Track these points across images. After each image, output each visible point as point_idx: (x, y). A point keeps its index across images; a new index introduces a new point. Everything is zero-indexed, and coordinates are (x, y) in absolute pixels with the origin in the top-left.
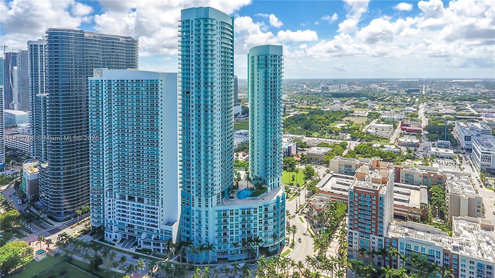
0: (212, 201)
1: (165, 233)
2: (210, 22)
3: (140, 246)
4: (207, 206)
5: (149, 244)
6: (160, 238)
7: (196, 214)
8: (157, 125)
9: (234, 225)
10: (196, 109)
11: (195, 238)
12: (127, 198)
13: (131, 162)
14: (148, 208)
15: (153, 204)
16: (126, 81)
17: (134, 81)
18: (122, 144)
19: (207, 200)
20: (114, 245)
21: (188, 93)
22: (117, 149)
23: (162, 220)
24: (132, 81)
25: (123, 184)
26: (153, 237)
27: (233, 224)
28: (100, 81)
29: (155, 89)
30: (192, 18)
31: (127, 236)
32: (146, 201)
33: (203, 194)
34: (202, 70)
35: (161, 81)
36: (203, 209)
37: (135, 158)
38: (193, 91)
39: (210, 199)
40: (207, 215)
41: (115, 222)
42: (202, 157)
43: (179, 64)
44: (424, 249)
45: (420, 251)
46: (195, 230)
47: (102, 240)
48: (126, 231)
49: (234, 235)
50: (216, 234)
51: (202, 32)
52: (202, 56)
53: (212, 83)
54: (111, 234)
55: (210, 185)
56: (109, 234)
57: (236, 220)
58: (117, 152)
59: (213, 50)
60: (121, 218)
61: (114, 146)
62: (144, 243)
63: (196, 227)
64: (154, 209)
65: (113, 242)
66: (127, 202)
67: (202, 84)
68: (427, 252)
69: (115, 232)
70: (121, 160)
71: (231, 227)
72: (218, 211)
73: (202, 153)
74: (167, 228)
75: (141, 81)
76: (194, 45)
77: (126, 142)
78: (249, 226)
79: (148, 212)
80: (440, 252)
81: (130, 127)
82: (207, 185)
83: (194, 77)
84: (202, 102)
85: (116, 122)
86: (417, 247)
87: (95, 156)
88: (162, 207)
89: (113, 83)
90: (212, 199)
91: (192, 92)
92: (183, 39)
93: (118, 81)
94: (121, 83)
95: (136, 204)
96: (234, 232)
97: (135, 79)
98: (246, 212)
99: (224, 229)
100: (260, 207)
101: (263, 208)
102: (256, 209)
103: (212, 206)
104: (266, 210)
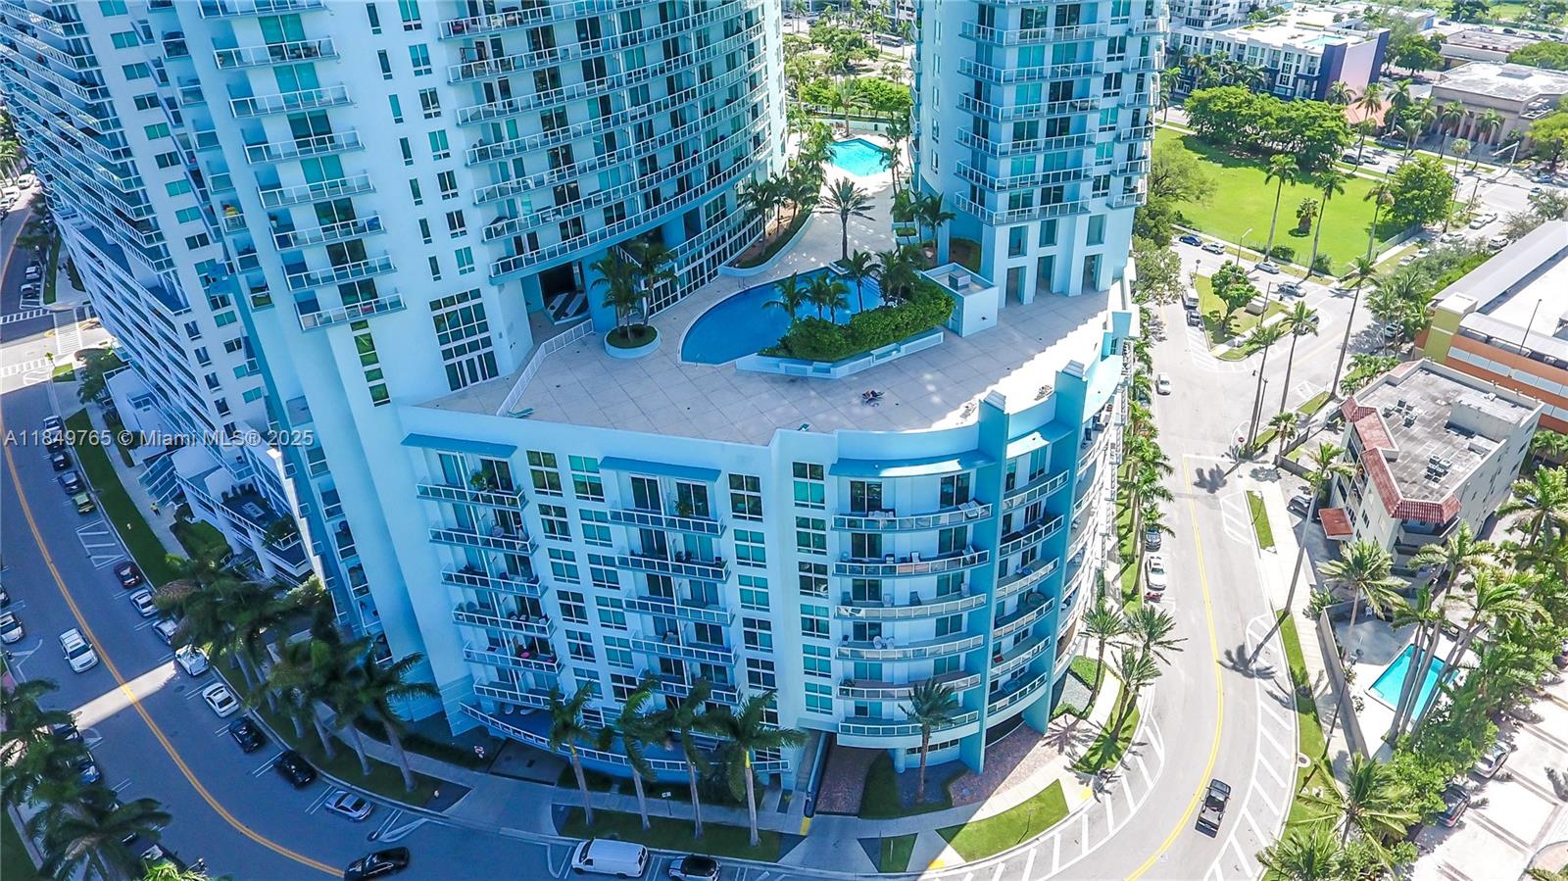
3: (187, 510)
5: (211, 512)
26: (214, 487)
32: (131, 265)
49: (595, 629)
62: (198, 501)
64: (166, 321)
100: (800, 470)
101: (836, 490)
102: (754, 483)
103: (380, 396)
104: (865, 500)
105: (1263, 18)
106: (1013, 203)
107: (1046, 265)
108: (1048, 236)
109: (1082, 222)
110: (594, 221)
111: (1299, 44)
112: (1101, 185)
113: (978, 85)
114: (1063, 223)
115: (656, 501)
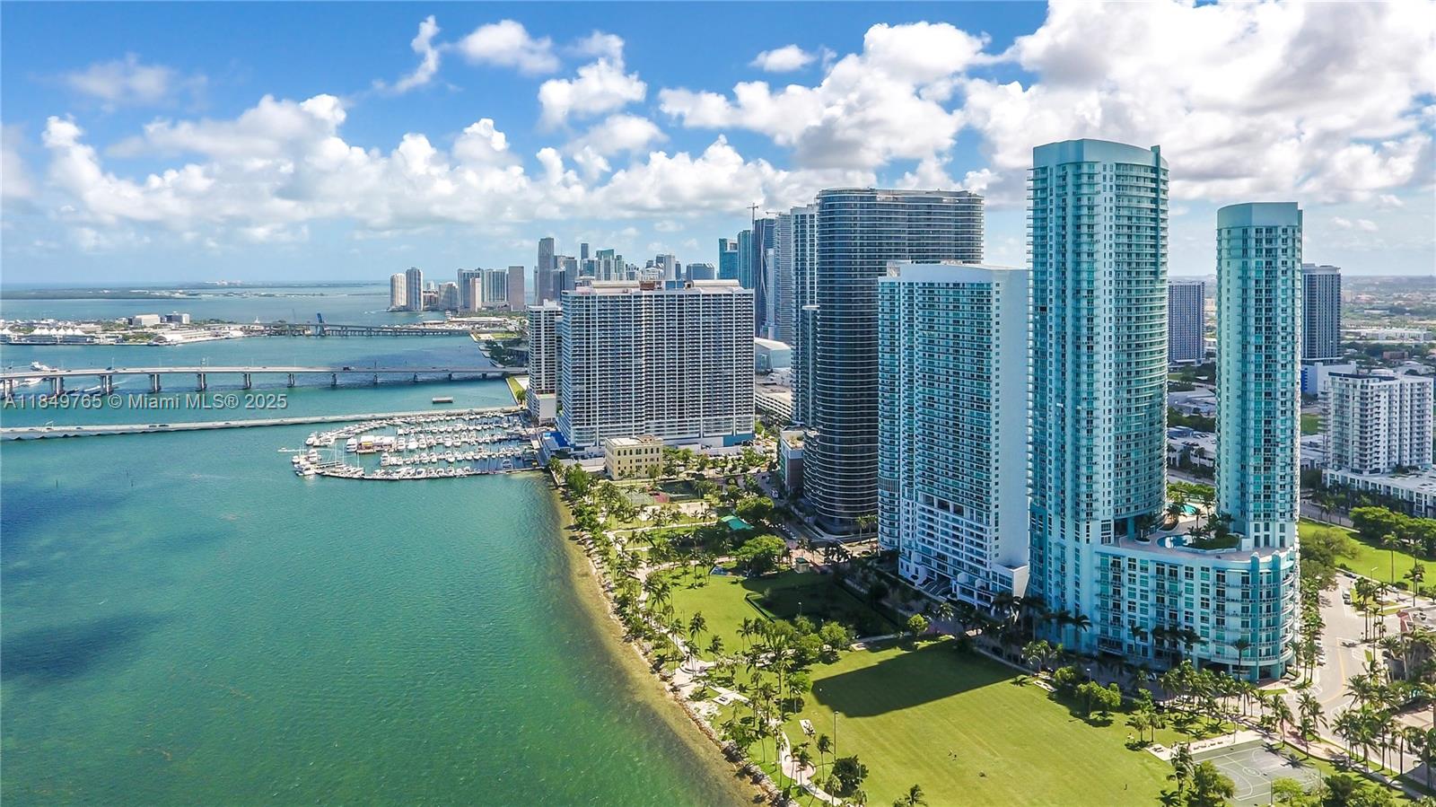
0: (1088, 532)
1: (1001, 581)
2: (1086, 169)
3: (955, 596)
4: (1077, 539)
5: (971, 594)
6: (991, 589)
7: (1055, 552)
8: (988, 370)
9: (1138, 594)
10: (1057, 343)
11: (1053, 598)
12: (936, 504)
13: (942, 436)
14: (972, 526)
15: (980, 521)
16: (936, 286)
17: (951, 286)
18: (930, 402)
19: (1077, 527)
20: (913, 584)
21: (1043, 309)
22: (920, 409)
23: (997, 555)
24: (948, 284)
25: (930, 476)
26: (978, 583)
27: (1134, 589)
28: (897, 284)
29: (985, 302)
30: (1052, 164)
31: (936, 575)
32: (967, 513)
33: (1068, 512)
34: (1069, 265)
35: (998, 285)
36: (1069, 542)
37: (951, 430)
38: (1052, 305)
39: (1083, 526)
40: (1077, 557)
41: (917, 545)
42: (1069, 439)
43: (1029, 252)
46: (1053, 582)
47: (895, 572)
48: (934, 564)
49: (1138, 614)
50: (1097, 601)
51: (1070, 189)
52: (1070, 238)
53: (1091, 292)
54: (908, 564)
55: (1083, 497)
56: (905, 563)
57: (1144, 583)
58: (921, 416)
59: (1092, 225)
60: (927, 538)
61: (916, 405)
62: (963, 591)
63: (1055, 579)
64: (981, 529)
65: (912, 580)
66: (935, 511)
67: (1069, 293)
69: (916, 563)
70: (927, 431)
71: (1132, 595)
72: (1103, 554)
73: (1069, 430)
74: (1002, 570)
75: (961, 286)
76: (1053, 216)
77: (936, 399)
78: (1174, 602)
79: (972, 534)
81: (943, 371)
82: (1078, 495)
83: (1053, 279)
84: (1069, 330)
85: (921, 361)
87: (887, 421)
88: (996, 529)
89: (916, 287)
90: (1088, 527)
91: (1051, 309)
92: (1036, 204)
93: (924, 284)
94: (930, 288)
95: (951, 516)
96: (1138, 607)
97: (951, 281)
98: (1168, 570)
99: (1114, 593)
100: (1203, 569)
101: (1213, 574)
102: (1192, 569)
103: (1088, 540)
104: (1221, 578)
105: (1404, 472)
106: (1255, 516)
107: (1267, 537)
108: (1267, 529)
109: (1278, 525)
110: (1132, 510)
111: (1427, 489)
112: (1283, 515)
113: (1242, 484)
114: (1271, 524)
115: (1163, 573)
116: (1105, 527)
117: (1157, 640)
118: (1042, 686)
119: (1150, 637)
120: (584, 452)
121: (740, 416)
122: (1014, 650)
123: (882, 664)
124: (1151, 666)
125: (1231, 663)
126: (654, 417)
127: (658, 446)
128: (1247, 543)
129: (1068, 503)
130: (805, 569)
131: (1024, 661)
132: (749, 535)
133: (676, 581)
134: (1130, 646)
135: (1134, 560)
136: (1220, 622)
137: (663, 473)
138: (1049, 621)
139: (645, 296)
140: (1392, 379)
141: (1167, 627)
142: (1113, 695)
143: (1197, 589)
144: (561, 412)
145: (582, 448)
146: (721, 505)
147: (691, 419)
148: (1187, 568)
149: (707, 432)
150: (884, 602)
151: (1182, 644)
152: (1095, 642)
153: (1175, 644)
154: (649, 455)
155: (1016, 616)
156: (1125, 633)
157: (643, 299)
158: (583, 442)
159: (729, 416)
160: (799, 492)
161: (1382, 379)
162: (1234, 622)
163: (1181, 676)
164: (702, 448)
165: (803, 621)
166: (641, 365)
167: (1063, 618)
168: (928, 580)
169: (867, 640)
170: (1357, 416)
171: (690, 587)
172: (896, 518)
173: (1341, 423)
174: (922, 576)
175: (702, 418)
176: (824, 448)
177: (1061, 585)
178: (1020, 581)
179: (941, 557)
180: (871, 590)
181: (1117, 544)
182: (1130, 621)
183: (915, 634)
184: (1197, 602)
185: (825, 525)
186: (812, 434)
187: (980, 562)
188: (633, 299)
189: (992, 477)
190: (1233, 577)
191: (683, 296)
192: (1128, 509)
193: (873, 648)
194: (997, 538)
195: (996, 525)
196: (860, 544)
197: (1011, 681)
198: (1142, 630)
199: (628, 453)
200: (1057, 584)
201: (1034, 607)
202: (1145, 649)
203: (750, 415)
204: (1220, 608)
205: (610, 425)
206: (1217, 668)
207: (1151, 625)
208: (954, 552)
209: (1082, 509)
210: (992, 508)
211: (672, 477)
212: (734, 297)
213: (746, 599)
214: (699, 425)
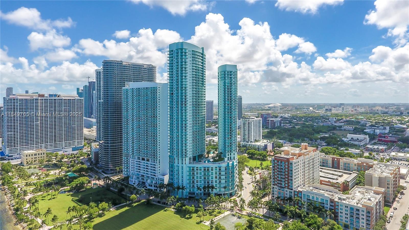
0: (185, 161)
1: (161, 180)
2: (184, 51)
3: (147, 187)
4: (182, 164)
5: (152, 186)
6: (158, 183)
7: (176, 168)
8: (156, 114)
10: (176, 104)
11: (176, 183)
12: (141, 159)
14: (152, 164)
15: (154, 162)
16: (141, 89)
17: (145, 88)
19: (182, 160)
21: (172, 94)
23: (159, 172)
25: (139, 150)
26: (154, 182)
27: (198, 176)
28: (128, 89)
29: (155, 93)
31: (141, 182)
32: (150, 160)
33: (180, 155)
34: (180, 80)
35: (159, 87)
36: (180, 165)
38: (175, 92)
39: (184, 159)
40: (182, 169)
41: (135, 173)
44: (318, 198)
45: (315, 200)
47: (128, 183)
48: (140, 179)
49: (199, 183)
50: (188, 181)
51: (179, 57)
52: (180, 72)
53: (185, 88)
54: (132, 180)
55: (184, 150)
56: (131, 180)
57: (201, 174)
59: (186, 68)
60: (138, 171)
62: (149, 185)
64: (155, 165)
65: (133, 185)
66: (141, 161)
68: (320, 201)
69: (134, 179)
71: (197, 178)
72: (190, 167)
74: (161, 177)
75: (148, 88)
77: (141, 125)
78: (208, 178)
79: (152, 167)
80: (327, 201)
82: (182, 150)
84: (180, 100)
86: (314, 197)
87: (125, 134)
88: (159, 165)
89: (134, 90)
90: (185, 159)
91: (174, 94)
94: (139, 90)
95: (146, 162)
96: (199, 181)
98: (206, 170)
99: (192, 178)
100: (215, 167)
101: (218, 169)
102: (213, 168)
103: (185, 163)
104: (220, 169)
105: (257, 141)
106: (228, 152)
107: (230, 157)
108: (230, 155)
109: (233, 153)
110: (197, 153)
111: (261, 144)
112: (234, 150)
114: (231, 153)
115: (205, 170)
116: (190, 159)
117: (204, 190)
118: (172, 210)
119: (202, 190)
120: (13, 157)
121: (78, 140)
122: (164, 201)
123: (120, 214)
124: (202, 198)
125: (223, 193)
126: (44, 142)
127: (44, 152)
128: (226, 159)
129: (180, 153)
130: (96, 187)
131: (167, 204)
132: (75, 178)
133: (43, 198)
134: (197, 193)
135: (198, 168)
136: (220, 182)
137: (46, 162)
138: (174, 190)
139: (40, 99)
140: (254, 119)
141: (206, 186)
142: (192, 208)
143: (214, 173)
144: (3, 144)
145: (12, 156)
146: (67, 170)
147: (59, 142)
148: (211, 168)
149: (66, 147)
150: (123, 193)
151: (210, 190)
152: (188, 194)
153: (209, 191)
154: (40, 156)
155: (165, 190)
156: (196, 190)
157: (39, 100)
158: (12, 153)
159: (74, 141)
160: (97, 162)
161: (252, 119)
162: (223, 181)
163: (210, 199)
164: (63, 152)
165: (92, 204)
166: (38, 124)
167: (179, 188)
168: (139, 184)
169: (116, 207)
170: (247, 128)
171: (49, 200)
172: (129, 166)
173: (244, 130)
174: (137, 183)
175: (63, 142)
176: (105, 146)
177: (178, 178)
178: (166, 180)
179: (143, 176)
180: (119, 190)
181: (193, 164)
182: (197, 186)
183: (132, 201)
184: (214, 177)
185: (105, 172)
186: (101, 142)
187: (154, 175)
188: (34, 100)
189: (158, 148)
190: (223, 169)
191: (56, 100)
192: (196, 153)
193: (117, 209)
194: (159, 167)
195: (159, 163)
196: (117, 176)
197: (164, 210)
198: (200, 188)
199: (31, 155)
200: (177, 178)
201: (170, 186)
202: (201, 193)
203: (82, 140)
204: (220, 178)
205: (24, 146)
206: (219, 195)
207: (203, 186)
208: (147, 174)
209: (183, 155)
210: (158, 158)
211: (50, 163)
212: (76, 100)
213: (72, 200)
214: (63, 144)
